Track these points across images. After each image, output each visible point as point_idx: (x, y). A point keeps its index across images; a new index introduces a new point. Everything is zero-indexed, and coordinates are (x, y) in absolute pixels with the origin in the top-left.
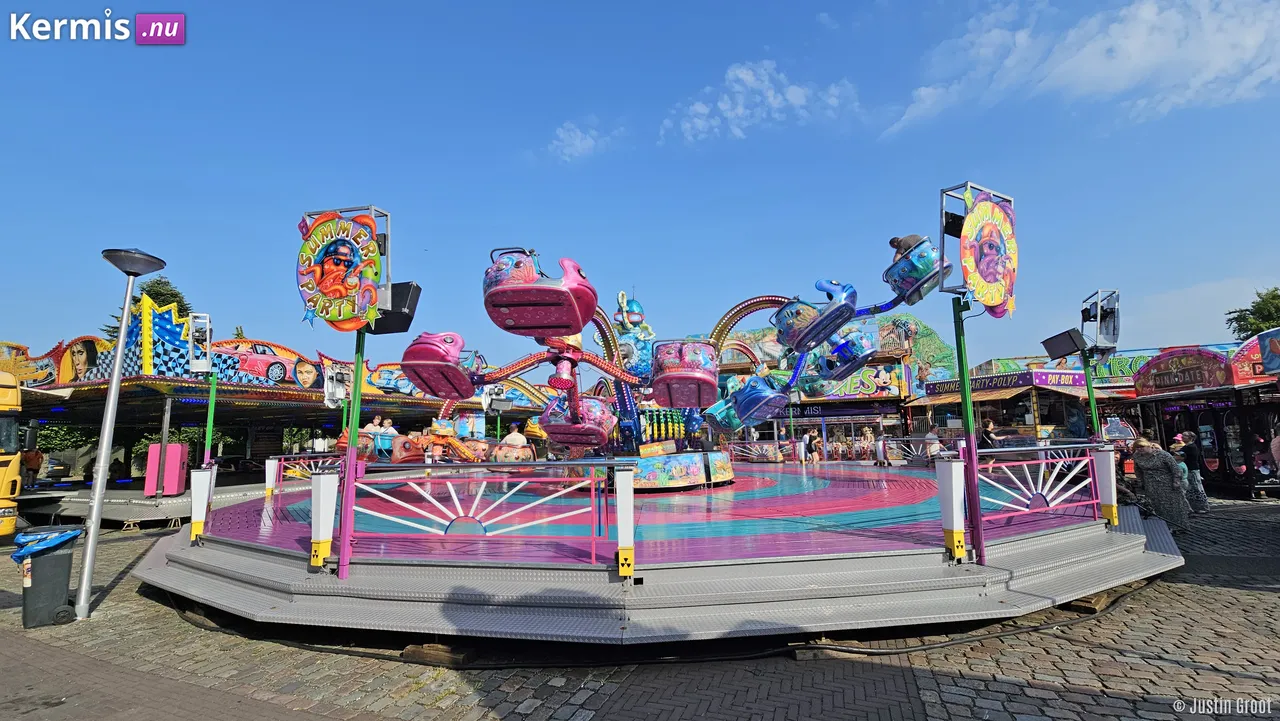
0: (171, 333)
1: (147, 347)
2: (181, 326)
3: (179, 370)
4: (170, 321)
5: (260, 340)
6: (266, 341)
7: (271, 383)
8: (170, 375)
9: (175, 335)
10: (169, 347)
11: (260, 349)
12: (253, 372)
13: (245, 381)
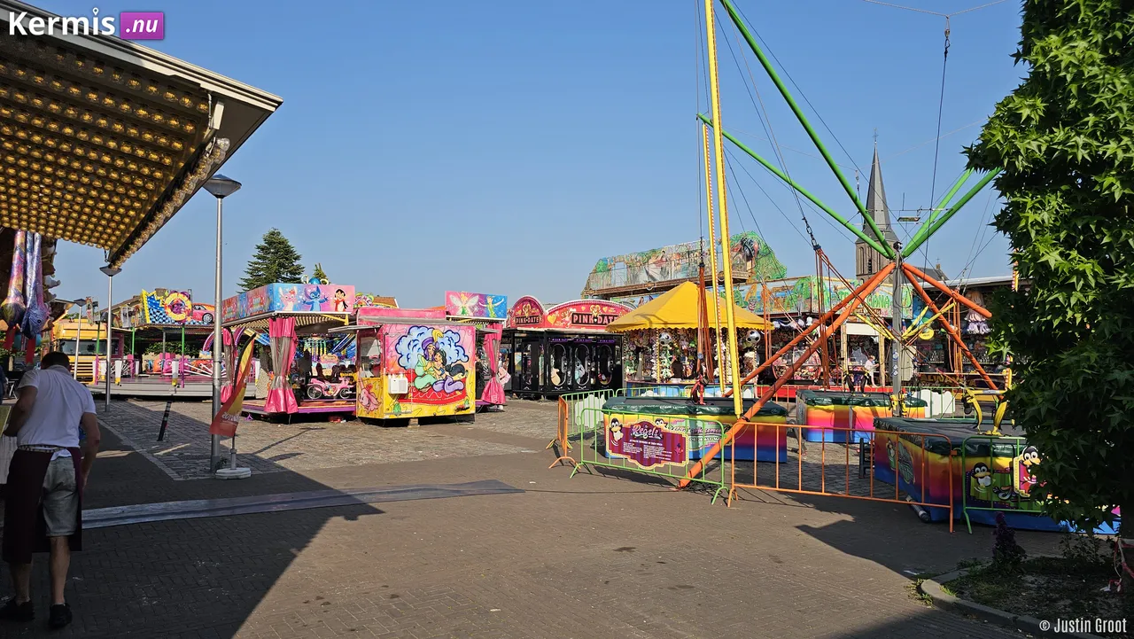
0: (155, 304)
1: (147, 311)
2: (159, 301)
3: (161, 320)
4: (154, 299)
5: (197, 303)
6: (200, 303)
7: (206, 323)
8: (157, 322)
9: (157, 305)
10: (155, 310)
11: (197, 307)
12: (195, 318)
13: (192, 323)
